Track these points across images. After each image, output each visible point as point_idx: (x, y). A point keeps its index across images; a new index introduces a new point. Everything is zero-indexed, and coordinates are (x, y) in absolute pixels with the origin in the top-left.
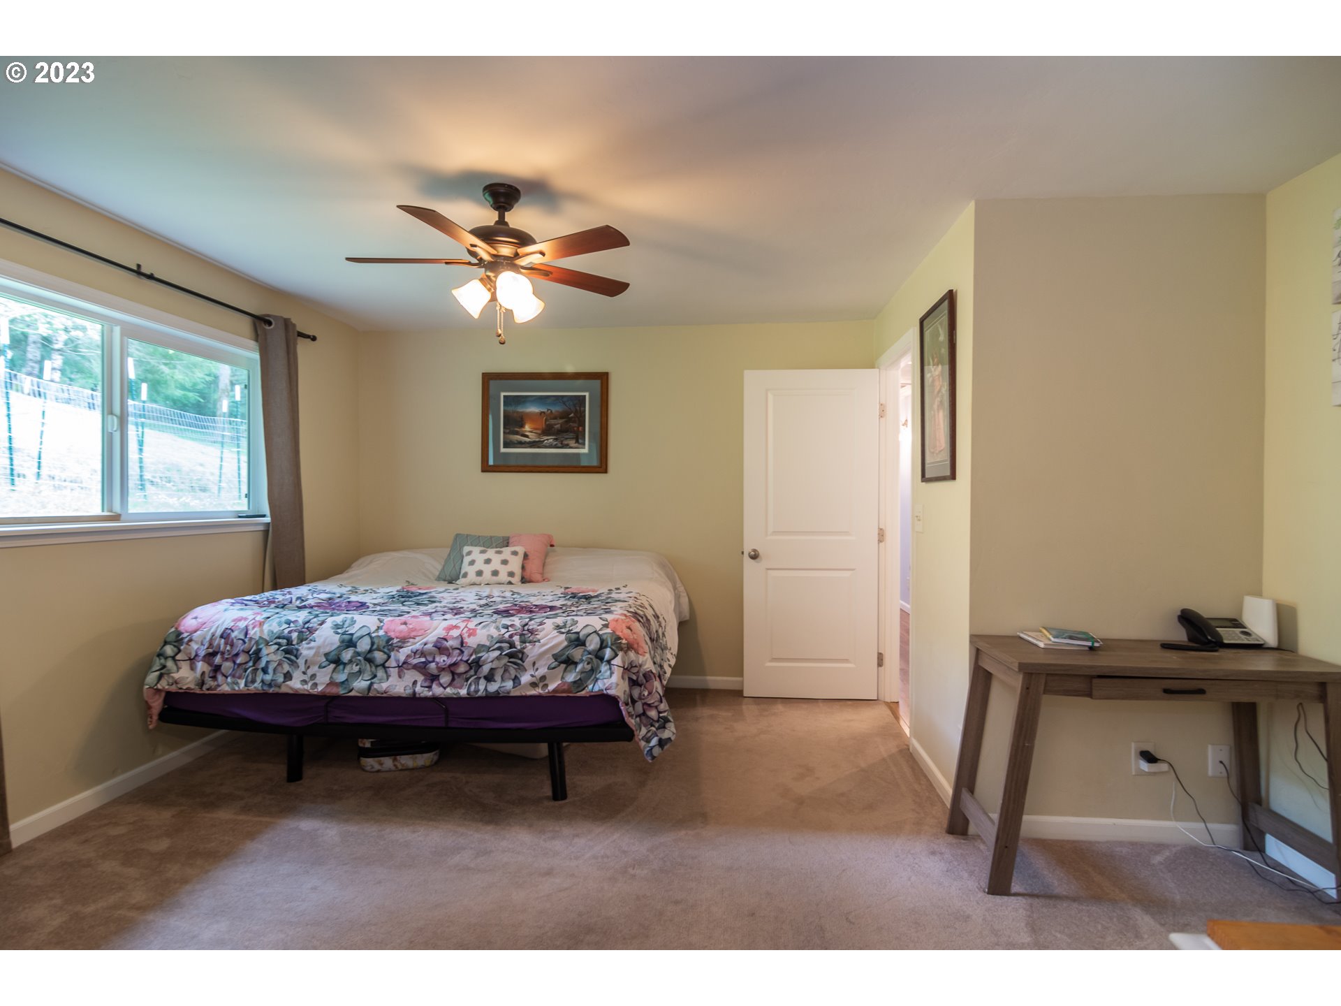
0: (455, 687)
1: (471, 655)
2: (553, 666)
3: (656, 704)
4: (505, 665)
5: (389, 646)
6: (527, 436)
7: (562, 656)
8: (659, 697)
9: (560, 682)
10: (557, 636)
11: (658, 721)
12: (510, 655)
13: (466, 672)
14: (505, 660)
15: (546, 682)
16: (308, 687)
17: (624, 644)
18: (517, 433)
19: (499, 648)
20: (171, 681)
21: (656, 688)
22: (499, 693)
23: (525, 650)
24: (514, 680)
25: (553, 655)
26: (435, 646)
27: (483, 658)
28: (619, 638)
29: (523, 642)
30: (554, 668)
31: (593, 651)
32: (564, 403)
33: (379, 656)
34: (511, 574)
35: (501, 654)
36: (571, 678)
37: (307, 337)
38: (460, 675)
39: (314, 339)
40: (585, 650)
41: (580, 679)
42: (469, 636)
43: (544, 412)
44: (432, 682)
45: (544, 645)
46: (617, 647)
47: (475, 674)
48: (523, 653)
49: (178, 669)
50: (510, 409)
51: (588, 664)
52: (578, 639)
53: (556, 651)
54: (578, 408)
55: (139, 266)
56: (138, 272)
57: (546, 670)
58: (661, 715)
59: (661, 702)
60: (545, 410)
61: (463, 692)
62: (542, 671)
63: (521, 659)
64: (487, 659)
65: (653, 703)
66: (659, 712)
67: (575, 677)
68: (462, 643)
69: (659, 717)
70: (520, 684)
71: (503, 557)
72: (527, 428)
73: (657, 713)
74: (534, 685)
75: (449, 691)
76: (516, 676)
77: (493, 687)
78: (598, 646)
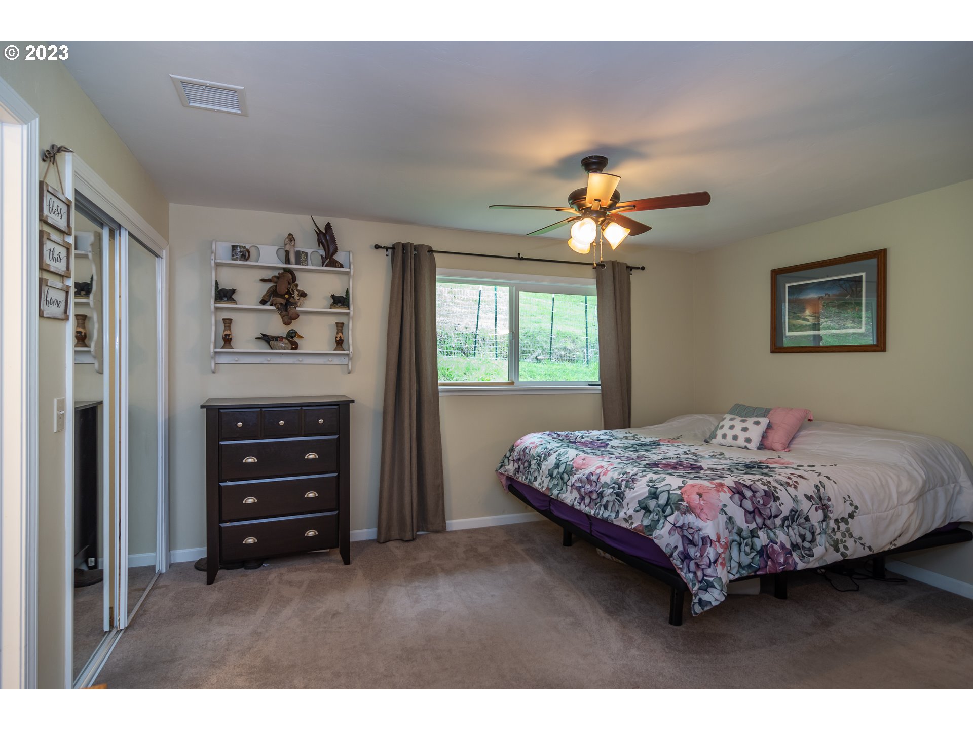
0: (591, 508)
1: (600, 488)
2: (637, 509)
3: (703, 567)
4: (614, 500)
5: (570, 471)
6: (807, 320)
7: (643, 504)
8: (708, 561)
9: (640, 523)
10: (645, 487)
11: (700, 582)
12: (617, 494)
13: (596, 499)
14: (614, 497)
15: (632, 521)
16: (540, 487)
17: (684, 506)
18: (799, 318)
19: (613, 488)
20: (505, 470)
21: (708, 553)
22: (607, 520)
23: (625, 493)
24: (616, 513)
25: (639, 501)
26: (586, 477)
27: (604, 492)
28: (682, 500)
29: (626, 486)
30: (637, 511)
31: (662, 505)
32: (841, 286)
33: (566, 476)
34: (748, 440)
35: (612, 492)
36: (646, 522)
37: (638, 268)
38: (594, 500)
39: (643, 268)
40: (657, 504)
41: (650, 525)
42: (603, 475)
43: (822, 297)
44: (582, 501)
45: (636, 492)
46: (676, 507)
47: (600, 503)
48: (624, 495)
49: (509, 464)
50: (793, 297)
51: (656, 515)
52: (655, 493)
53: (640, 499)
54: (854, 289)
55: (519, 254)
56: (520, 258)
57: (633, 511)
58: (705, 578)
59: (710, 567)
60: (823, 295)
61: (592, 512)
62: (631, 512)
63: (622, 499)
64: (606, 493)
65: (701, 565)
66: (704, 575)
67: (648, 522)
68: (598, 478)
69: (703, 579)
70: (618, 517)
71: (745, 425)
72: (808, 312)
73: (702, 575)
74: (626, 520)
75: (587, 509)
76: (618, 511)
77: (606, 514)
78: (665, 503)
